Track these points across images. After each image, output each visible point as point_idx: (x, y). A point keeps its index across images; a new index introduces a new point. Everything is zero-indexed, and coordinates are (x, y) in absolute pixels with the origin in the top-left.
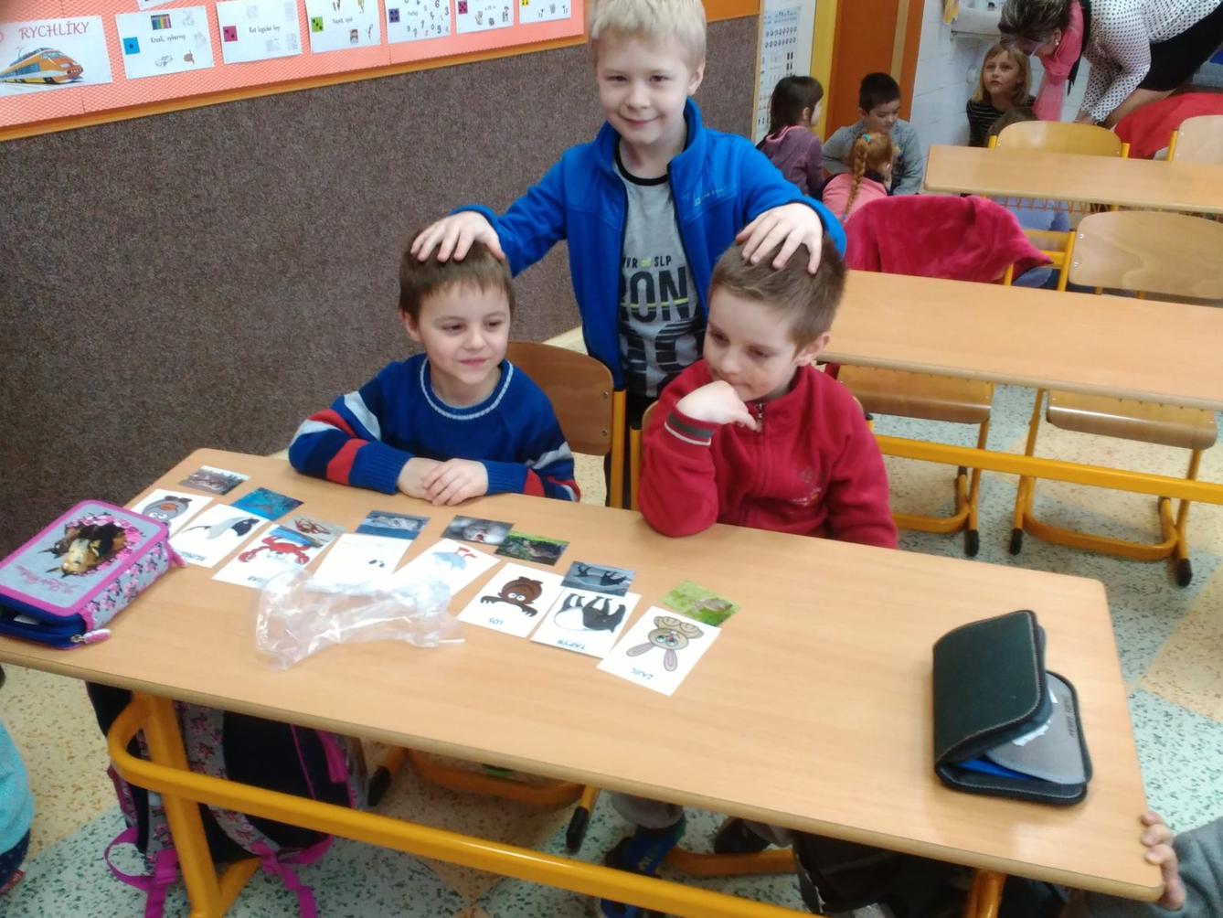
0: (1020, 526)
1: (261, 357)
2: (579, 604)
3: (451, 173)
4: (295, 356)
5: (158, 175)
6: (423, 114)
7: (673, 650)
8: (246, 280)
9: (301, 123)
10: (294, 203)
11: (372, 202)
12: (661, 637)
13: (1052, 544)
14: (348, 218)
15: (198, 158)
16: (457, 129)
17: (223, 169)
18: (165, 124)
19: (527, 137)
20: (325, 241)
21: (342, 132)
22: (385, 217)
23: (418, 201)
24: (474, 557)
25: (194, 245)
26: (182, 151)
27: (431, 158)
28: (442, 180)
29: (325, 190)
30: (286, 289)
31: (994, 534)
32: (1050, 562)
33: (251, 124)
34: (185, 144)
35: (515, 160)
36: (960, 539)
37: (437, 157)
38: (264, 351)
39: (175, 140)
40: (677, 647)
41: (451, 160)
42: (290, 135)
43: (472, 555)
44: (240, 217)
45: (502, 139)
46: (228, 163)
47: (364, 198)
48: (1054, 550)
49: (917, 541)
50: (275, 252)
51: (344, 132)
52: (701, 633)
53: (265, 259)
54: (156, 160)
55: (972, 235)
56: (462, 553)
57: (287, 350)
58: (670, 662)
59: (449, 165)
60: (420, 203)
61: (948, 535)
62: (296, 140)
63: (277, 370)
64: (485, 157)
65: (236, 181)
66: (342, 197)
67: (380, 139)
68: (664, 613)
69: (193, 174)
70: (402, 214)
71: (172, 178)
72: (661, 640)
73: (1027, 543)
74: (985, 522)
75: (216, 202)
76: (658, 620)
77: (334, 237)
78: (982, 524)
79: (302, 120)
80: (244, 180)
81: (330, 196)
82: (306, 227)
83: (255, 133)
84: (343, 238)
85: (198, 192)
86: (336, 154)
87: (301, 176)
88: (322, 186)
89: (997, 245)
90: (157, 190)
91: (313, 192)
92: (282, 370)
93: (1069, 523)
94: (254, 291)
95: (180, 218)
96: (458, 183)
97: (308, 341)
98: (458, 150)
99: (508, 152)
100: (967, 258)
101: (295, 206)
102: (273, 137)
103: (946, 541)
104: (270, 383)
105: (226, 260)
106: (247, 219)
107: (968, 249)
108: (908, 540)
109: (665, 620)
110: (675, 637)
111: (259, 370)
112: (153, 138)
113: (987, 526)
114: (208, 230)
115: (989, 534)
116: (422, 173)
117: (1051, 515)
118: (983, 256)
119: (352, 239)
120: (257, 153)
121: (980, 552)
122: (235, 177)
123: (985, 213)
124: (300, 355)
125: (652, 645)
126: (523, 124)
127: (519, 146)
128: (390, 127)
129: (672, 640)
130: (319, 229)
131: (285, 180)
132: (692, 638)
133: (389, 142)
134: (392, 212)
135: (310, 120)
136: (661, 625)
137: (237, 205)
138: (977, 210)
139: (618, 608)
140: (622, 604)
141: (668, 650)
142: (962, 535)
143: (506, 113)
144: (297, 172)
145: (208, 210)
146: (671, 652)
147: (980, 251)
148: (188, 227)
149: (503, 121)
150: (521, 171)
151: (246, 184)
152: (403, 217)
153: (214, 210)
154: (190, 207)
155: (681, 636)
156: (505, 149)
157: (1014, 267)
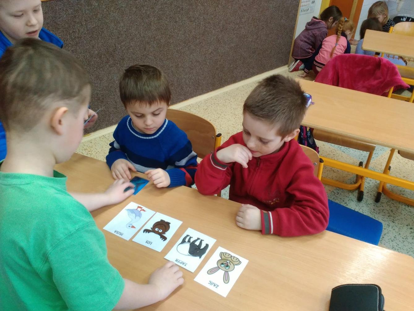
0: (381, 191)
1: (97, 94)
2: (189, 241)
3: (176, 27)
4: (110, 94)
5: (59, 23)
6: (166, 3)
7: (228, 272)
8: (92, 65)
9: (117, 5)
10: (113, 36)
11: (144, 37)
12: (222, 264)
13: (393, 200)
14: (133, 43)
15: (75, 17)
16: (179, 10)
17: (85, 21)
18: (62, 3)
19: (207, 14)
20: (124, 51)
21: (133, 9)
22: (148, 43)
23: (162, 38)
24: (145, 211)
25: (72, 51)
26: (69, 14)
27: (168, 21)
28: (172, 30)
29: (125, 31)
30: (108, 69)
31: (370, 192)
32: (391, 207)
33: (97, 5)
34: (70, 11)
35: (202, 23)
36: (356, 194)
37: (170, 21)
38: (98, 92)
39: (66, 9)
40: (230, 270)
41: (176, 22)
42: (112, 9)
43: (144, 210)
44: (91, 41)
45: (197, 15)
46: (86, 19)
47: (141, 36)
48: (393, 202)
49: (339, 192)
50: (104, 55)
51: (134, 9)
52: (240, 262)
53: (100, 57)
54: (58, 17)
55: (378, 73)
56: (139, 209)
57: (107, 92)
58: (226, 279)
59: (175, 24)
60: (163, 38)
61: (351, 191)
62: (114, 11)
63: (103, 99)
64: (190, 21)
65: (90, 26)
66: (132, 35)
67: (148, 13)
68: (224, 250)
69: (73, 23)
70: (155, 42)
71: (65, 24)
72: (222, 266)
73: (383, 198)
74: (367, 187)
75: (81, 34)
76: (222, 254)
77: (128, 50)
78: (366, 187)
79: (117, 3)
80: (93, 26)
81: (127, 34)
82: (116, 45)
83: (98, 8)
84: (131, 50)
85: (74, 30)
86: (130, 17)
87: (116, 25)
88: (124, 30)
89: (388, 79)
90: (58, 28)
91: (120, 32)
92: (105, 99)
93: (400, 191)
94: (95, 69)
95: (67, 40)
96: (178, 31)
97: (116, 89)
98: (179, 18)
99: (199, 20)
100: (375, 83)
101: (113, 37)
102: (105, 10)
103: (350, 193)
104: (100, 104)
105: (85, 57)
106: (94, 41)
107: (375, 79)
108: (335, 191)
109: (225, 254)
110: (229, 264)
111: (96, 99)
112: (57, 8)
113: (368, 189)
114: (78, 45)
115: (368, 192)
116: (164, 27)
117: (394, 187)
118: (381, 82)
119: (135, 51)
120: (99, 16)
121: (363, 200)
122: (89, 25)
123: (385, 65)
124: (112, 94)
125: (218, 268)
126: (206, 9)
127: (204, 17)
128: (153, 8)
129: (227, 266)
130: (122, 46)
131: (109, 27)
132: (236, 265)
133: (152, 14)
134: (151, 41)
135: (120, 4)
136: (223, 257)
137: (90, 36)
138: (382, 63)
139: (205, 245)
140: (208, 243)
141: (225, 271)
142: (357, 191)
143: (199, 4)
144: (114, 24)
145: (78, 37)
146: (226, 273)
147: (380, 80)
148: (70, 43)
149: (198, 7)
150: (204, 27)
151: (94, 28)
152: (156, 43)
153: (81, 38)
154: (71, 36)
155: (231, 263)
156: (198, 18)
157: (394, 88)
